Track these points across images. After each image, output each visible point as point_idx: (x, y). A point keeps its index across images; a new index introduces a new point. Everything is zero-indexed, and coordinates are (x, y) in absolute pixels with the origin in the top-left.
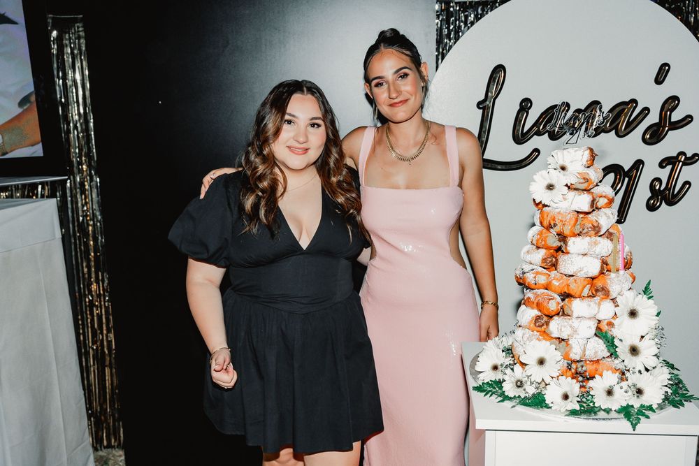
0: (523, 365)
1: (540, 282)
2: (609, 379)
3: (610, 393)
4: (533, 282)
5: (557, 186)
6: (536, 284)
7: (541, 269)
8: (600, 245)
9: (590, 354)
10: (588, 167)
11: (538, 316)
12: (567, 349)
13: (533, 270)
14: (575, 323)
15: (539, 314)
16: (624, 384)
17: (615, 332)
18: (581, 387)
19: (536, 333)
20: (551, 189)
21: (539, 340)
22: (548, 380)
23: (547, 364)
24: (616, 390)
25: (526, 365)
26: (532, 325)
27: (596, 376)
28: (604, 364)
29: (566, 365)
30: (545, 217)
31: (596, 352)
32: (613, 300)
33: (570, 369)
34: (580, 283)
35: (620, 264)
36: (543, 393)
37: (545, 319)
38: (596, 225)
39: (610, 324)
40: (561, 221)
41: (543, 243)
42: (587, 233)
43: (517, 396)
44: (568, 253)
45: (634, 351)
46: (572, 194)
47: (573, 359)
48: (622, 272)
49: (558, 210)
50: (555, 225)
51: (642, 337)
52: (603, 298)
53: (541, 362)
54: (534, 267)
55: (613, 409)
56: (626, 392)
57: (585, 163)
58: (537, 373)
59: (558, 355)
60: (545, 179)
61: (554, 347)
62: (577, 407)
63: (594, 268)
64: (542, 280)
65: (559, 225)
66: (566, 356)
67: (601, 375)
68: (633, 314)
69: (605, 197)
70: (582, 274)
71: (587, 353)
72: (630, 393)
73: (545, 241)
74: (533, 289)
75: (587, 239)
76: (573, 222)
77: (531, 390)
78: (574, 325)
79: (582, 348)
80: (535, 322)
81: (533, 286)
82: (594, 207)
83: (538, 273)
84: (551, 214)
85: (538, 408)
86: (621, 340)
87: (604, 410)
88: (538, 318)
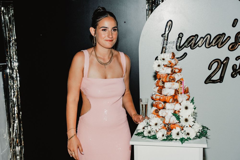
0: (150, 125)
1: (157, 98)
2: (178, 129)
3: (178, 134)
4: (155, 98)
5: (161, 65)
6: (156, 99)
7: (158, 94)
8: (175, 85)
9: (172, 122)
10: (172, 59)
11: (156, 109)
12: (164, 120)
13: (155, 94)
14: (167, 111)
15: (157, 109)
16: (183, 131)
17: (180, 114)
18: (167, 132)
19: (155, 115)
20: (159, 66)
21: (156, 117)
22: (158, 130)
23: (158, 125)
24: (180, 133)
25: (151, 125)
26: (154, 113)
27: (174, 129)
28: (176, 125)
29: (164, 125)
30: (158, 76)
31: (173, 121)
32: (180, 103)
33: (165, 127)
34: (169, 98)
35: (182, 91)
36: (156, 135)
37: (159, 110)
38: (174, 78)
39: (179, 111)
40: (162, 77)
41: (158, 85)
42: (171, 81)
43: (148, 136)
44: (165, 88)
45: (186, 120)
46: (166, 68)
47: (166, 123)
48: (183, 94)
49: (161, 74)
50: (161, 78)
51: (189, 115)
52: (176, 103)
53: (156, 124)
54: (155, 93)
55: (178, 139)
56: (182, 133)
57: (171, 58)
58: (154, 128)
59: (161, 122)
60: (157, 63)
61: (160, 119)
62: (166, 138)
63: (172, 93)
64: (158, 97)
65: (162, 78)
66: (164, 122)
67: (175, 129)
68: (186, 108)
69: (177, 69)
70: (169, 95)
71: (171, 121)
72: (184, 134)
73: (158, 84)
74: (155, 101)
75: (171, 83)
76: (165, 77)
77: (153, 134)
78: (166, 112)
79: (169, 119)
80: (155, 111)
81: (155, 99)
82: (173, 72)
83: (157, 95)
84: (160, 75)
85: (154, 139)
86: (182, 117)
87: (175, 139)
88: (156, 110)
